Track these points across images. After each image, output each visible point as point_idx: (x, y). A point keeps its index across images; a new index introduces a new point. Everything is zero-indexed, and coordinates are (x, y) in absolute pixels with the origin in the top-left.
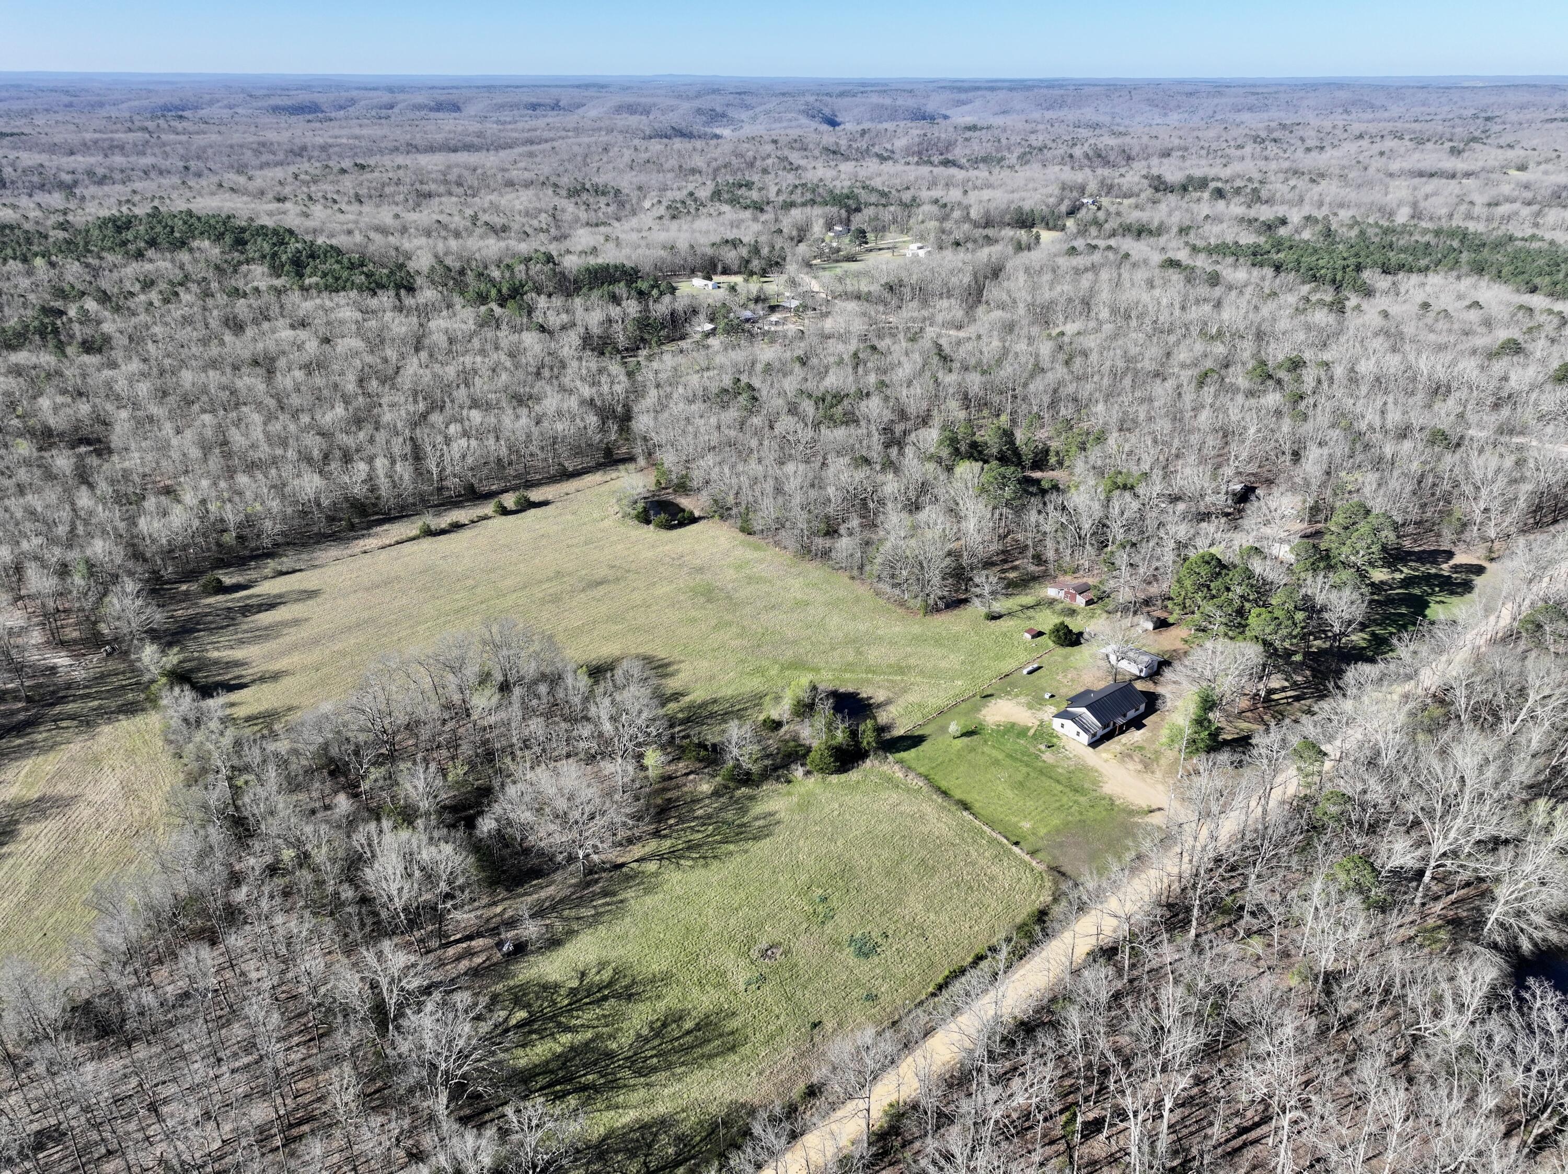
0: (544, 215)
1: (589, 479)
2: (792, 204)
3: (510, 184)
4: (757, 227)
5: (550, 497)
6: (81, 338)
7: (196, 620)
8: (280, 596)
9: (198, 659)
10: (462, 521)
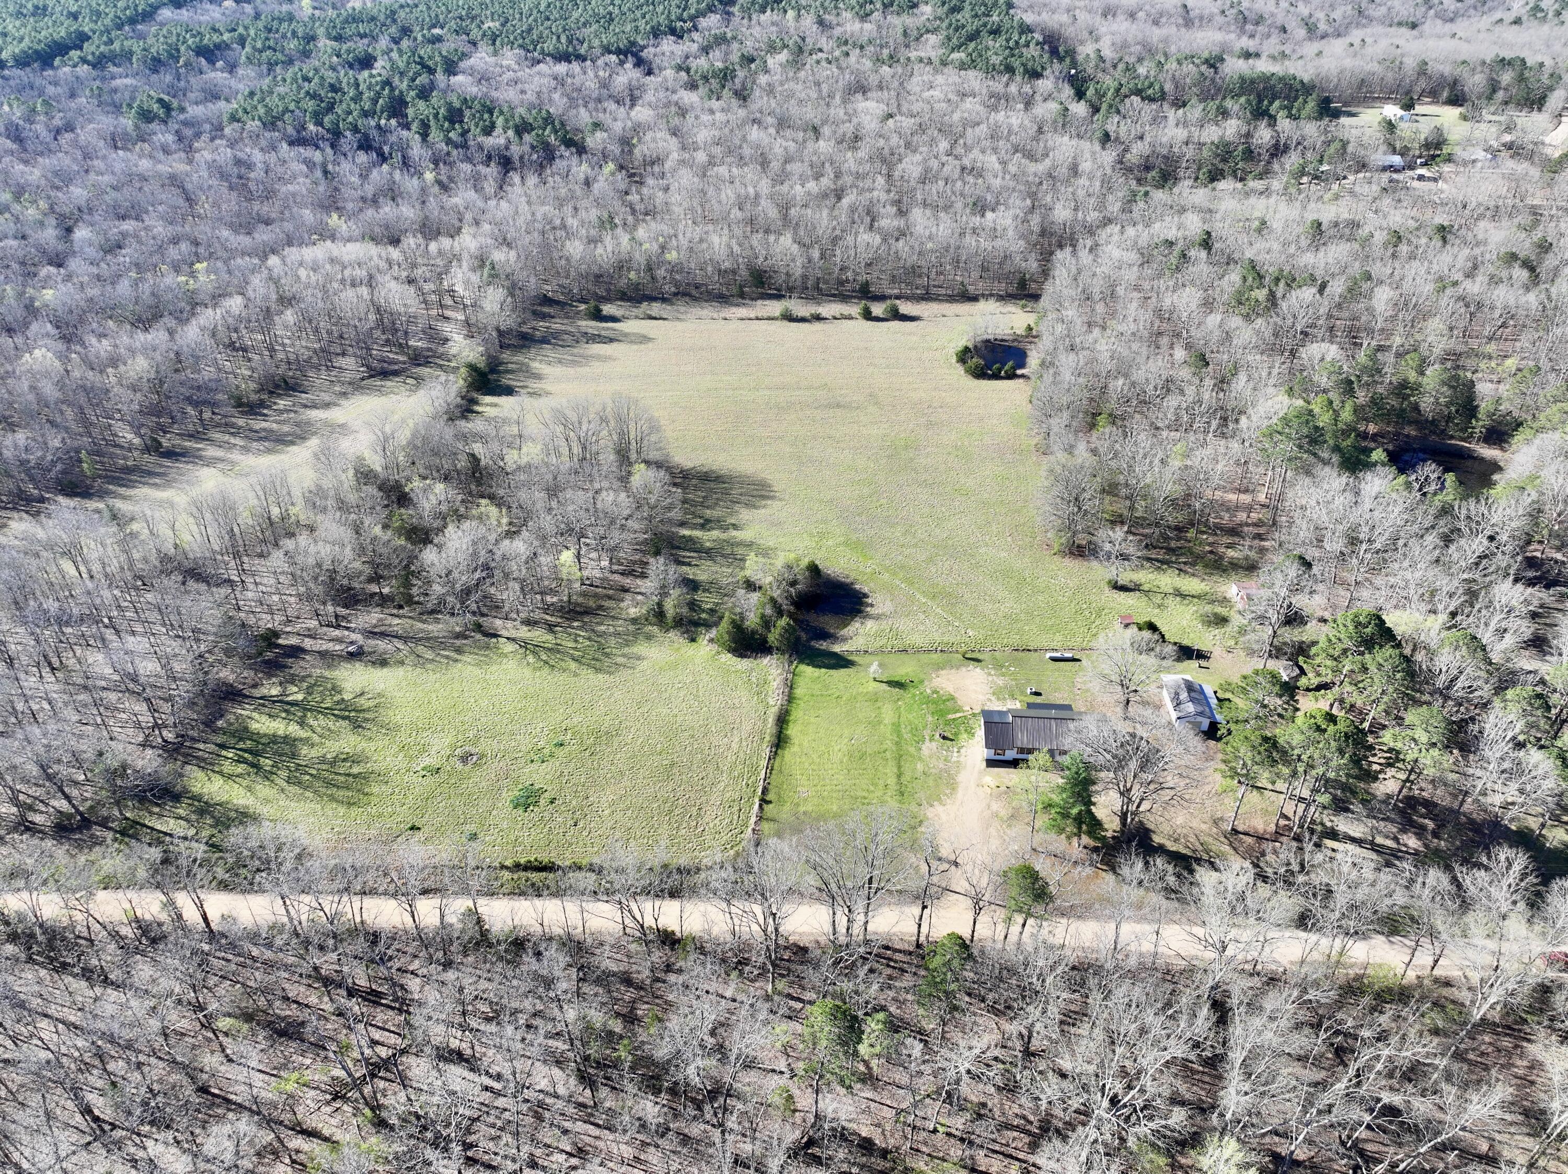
5: (925, 314)
6: (738, 86)
7: (556, 335)
8: (626, 335)
9: (523, 364)
10: (824, 315)
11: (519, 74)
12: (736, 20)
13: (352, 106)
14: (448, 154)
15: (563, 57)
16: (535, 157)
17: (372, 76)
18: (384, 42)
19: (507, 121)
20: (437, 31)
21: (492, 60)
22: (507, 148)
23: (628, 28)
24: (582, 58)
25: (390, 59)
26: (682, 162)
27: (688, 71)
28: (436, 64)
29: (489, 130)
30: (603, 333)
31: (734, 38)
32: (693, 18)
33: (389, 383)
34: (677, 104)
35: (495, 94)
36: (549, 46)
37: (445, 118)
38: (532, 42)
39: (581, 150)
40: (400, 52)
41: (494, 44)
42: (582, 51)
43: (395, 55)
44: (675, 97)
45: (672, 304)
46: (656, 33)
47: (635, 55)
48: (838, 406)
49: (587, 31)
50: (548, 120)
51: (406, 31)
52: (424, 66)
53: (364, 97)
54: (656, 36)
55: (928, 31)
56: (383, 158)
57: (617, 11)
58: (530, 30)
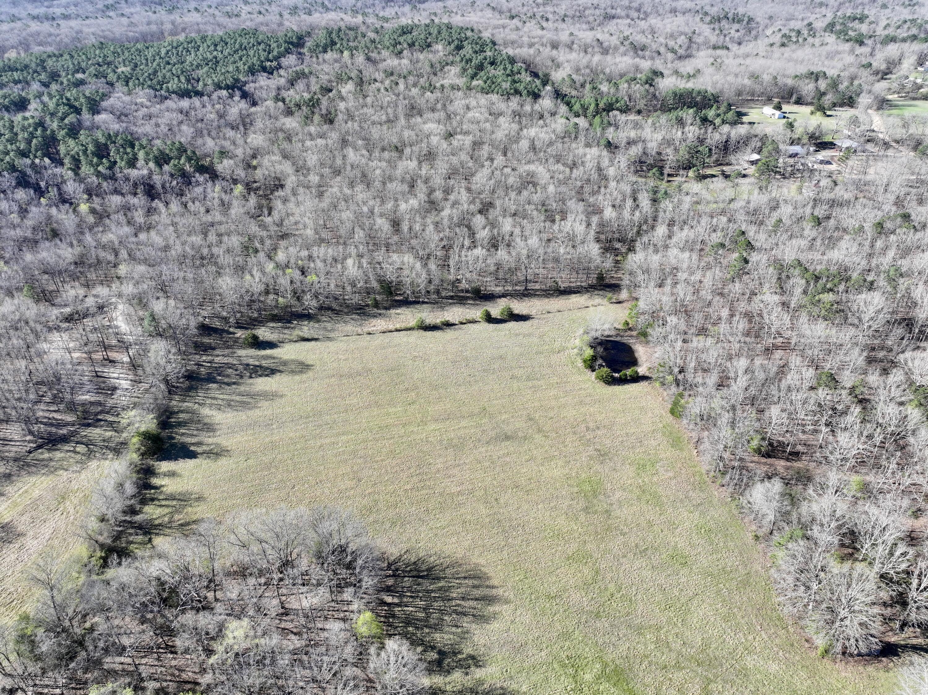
0: (683, 37)
1: (575, 300)
2: (893, 40)
3: (674, 11)
4: (849, 59)
5: (533, 312)
6: (324, 112)
7: (220, 370)
8: (285, 363)
9: (193, 412)
10: (452, 321)
11: (152, 110)
12: (307, 58)
13: (9, 147)
14: (99, 185)
15: (184, 94)
16: (174, 183)
17: (25, 119)
18: (35, 86)
19: (147, 154)
20: (80, 76)
21: (127, 99)
22: (150, 178)
23: (231, 69)
24: (199, 94)
25: (42, 102)
26: (300, 184)
27: (283, 100)
28: (81, 105)
29: (132, 163)
30: (264, 363)
31: (311, 73)
32: (277, 58)
33: (58, 455)
34: (281, 130)
35: (133, 128)
36: (173, 85)
37: (93, 153)
38: (159, 82)
39: (214, 176)
40: (51, 96)
41: (127, 85)
42: (200, 88)
43: (45, 98)
44: (278, 124)
45: (318, 321)
46: (252, 71)
47: (240, 89)
48: (507, 438)
49: (200, 72)
50: (182, 150)
51: (54, 76)
52: (71, 106)
53: (20, 137)
54: (253, 74)
55: (447, 64)
56: (40, 192)
57: (220, 56)
58: (155, 72)
